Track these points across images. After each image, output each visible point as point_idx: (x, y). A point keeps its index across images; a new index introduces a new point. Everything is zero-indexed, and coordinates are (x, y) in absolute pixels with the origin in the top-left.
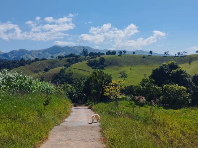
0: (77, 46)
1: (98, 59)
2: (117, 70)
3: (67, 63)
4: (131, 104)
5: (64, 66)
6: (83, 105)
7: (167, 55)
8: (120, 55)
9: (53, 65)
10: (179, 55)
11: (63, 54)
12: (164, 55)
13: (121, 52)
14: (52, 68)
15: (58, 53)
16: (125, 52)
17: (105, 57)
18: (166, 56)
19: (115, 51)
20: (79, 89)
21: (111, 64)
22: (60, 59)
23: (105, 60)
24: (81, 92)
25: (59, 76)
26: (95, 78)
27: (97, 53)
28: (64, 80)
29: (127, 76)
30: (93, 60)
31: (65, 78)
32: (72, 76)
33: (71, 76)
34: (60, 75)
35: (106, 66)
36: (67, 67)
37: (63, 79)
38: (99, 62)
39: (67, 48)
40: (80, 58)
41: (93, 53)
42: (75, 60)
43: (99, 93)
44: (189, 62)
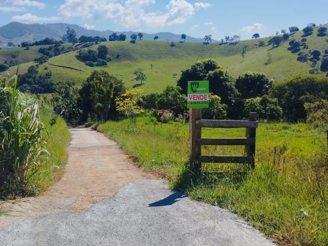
0: (54, 24)
1: (95, 48)
2: (130, 66)
3: (39, 56)
4: (152, 121)
5: (35, 60)
6: (81, 126)
7: (209, 41)
8: (133, 42)
9: (14, 59)
10: (228, 41)
11: (30, 39)
12: (205, 42)
13: (134, 37)
14: (12, 64)
15: (21, 36)
16: (141, 35)
17: (108, 44)
18: (207, 43)
19: (125, 34)
20: (70, 101)
21: (118, 57)
22: (25, 48)
23: (108, 50)
24: (73, 107)
25: (27, 79)
26: (99, 86)
27: (93, 37)
28: (36, 86)
29: (146, 78)
30: (86, 49)
31: (39, 82)
32: (51, 79)
33: (49, 78)
34: (30, 77)
35: (109, 60)
36: (41, 63)
37: (35, 84)
38: (97, 54)
39: (36, 27)
40: (63, 47)
41: (86, 37)
42: (53, 49)
43: (106, 107)
44: (242, 52)
